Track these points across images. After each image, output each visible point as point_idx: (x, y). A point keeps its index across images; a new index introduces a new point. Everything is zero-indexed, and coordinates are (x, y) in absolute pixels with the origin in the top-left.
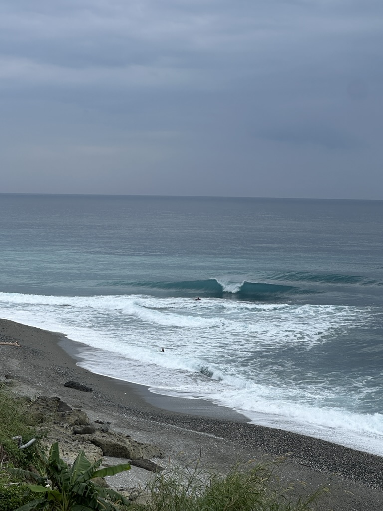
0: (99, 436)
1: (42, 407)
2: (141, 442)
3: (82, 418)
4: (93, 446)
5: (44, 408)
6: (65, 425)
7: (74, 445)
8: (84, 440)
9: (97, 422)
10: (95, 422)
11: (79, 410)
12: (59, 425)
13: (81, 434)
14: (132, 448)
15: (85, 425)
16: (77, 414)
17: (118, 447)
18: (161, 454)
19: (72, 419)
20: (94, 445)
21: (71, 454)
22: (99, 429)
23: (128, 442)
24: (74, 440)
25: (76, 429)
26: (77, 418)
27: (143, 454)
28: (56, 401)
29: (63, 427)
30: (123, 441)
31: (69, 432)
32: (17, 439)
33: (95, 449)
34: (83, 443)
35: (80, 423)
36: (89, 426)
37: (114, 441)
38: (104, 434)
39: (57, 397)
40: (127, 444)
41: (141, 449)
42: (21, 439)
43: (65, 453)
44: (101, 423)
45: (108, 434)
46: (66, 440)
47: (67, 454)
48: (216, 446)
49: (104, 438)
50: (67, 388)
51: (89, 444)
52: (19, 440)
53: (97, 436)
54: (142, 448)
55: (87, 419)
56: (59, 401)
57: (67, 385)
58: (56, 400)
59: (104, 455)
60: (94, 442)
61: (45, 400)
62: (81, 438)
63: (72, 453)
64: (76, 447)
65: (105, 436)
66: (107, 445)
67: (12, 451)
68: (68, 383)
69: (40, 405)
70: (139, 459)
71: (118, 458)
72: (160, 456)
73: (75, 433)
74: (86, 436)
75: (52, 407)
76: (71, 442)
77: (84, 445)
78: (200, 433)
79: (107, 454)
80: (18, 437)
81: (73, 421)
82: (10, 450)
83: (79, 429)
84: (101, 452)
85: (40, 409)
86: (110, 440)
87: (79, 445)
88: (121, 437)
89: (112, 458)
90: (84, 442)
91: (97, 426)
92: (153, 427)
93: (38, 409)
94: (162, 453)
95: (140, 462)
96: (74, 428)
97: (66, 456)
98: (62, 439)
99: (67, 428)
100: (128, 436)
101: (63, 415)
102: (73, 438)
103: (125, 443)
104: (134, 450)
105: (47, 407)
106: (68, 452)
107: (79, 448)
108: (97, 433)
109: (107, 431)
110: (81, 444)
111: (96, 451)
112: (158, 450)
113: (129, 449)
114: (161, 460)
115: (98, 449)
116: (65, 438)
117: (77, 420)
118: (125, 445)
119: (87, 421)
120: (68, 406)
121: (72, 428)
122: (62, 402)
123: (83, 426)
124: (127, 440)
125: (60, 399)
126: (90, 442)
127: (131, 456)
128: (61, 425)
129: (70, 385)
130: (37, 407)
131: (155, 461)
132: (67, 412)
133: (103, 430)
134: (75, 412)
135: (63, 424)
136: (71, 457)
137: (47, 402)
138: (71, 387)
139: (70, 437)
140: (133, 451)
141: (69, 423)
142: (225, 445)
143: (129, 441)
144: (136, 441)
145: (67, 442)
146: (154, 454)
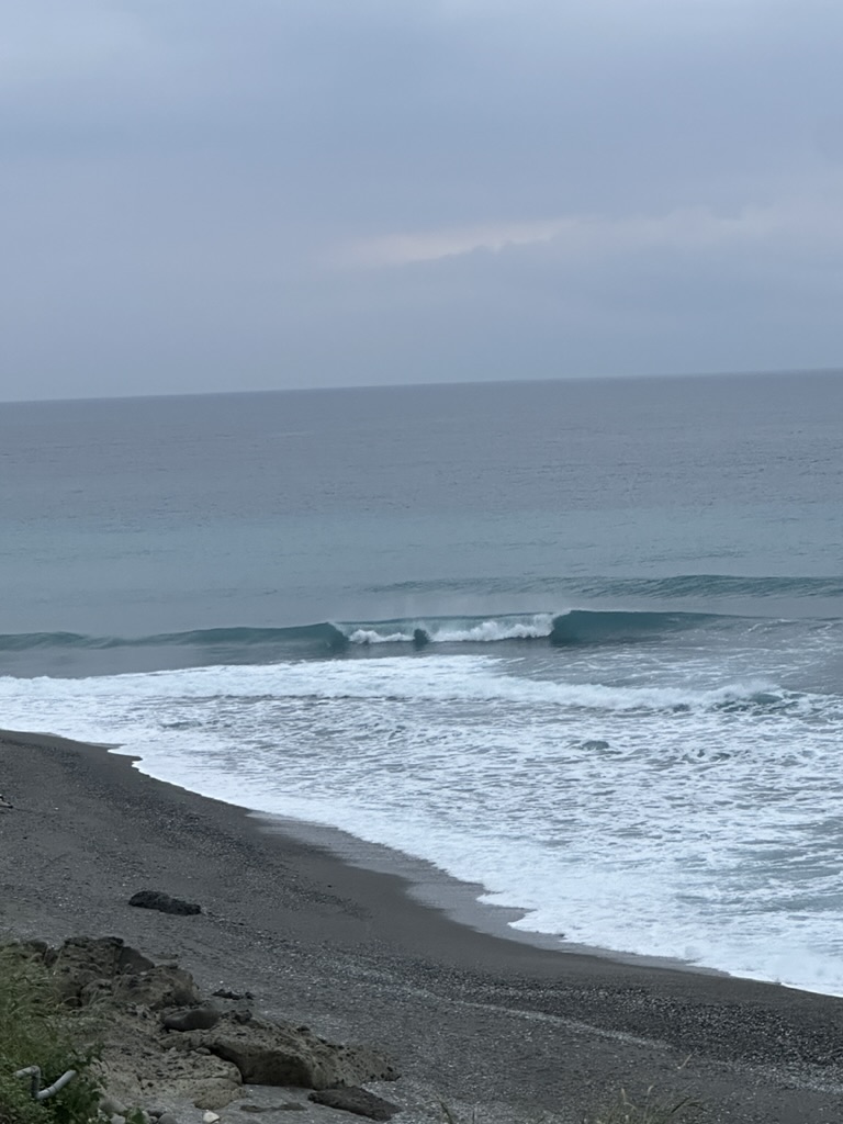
0: (228, 1034)
1: (78, 964)
2: (337, 1043)
3: (183, 987)
4: (216, 1061)
5: (81, 967)
6: (140, 1010)
7: (166, 1060)
8: (190, 1045)
9: (221, 994)
10: (216, 994)
11: (174, 968)
12: (123, 1010)
13: (183, 1030)
14: (314, 1058)
15: (191, 1005)
16: (168, 976)
17: (280, 1059)
18: (390, 1070)
19: (158, 991)
20: (218, 1059)
21: (161, 1085)
22: (227, 1015)
23: (304, 1046)
24: (165, 1049)
25: (168, 1017)
26: (168, 989)
27: (345, 1073)
28: (113, 948)
29: (136, 1014)
30: (290, 1043)
31: (151, 1027)
32: (28, 1075)
33: (220, 1069)
34: (189, 1055)
35: (180, 999)
36: (201, 1009)
37: (269, 1044)
38: (243, 1029)
39: (114, 938)
40: (302, 1050)
41: (338, 1061)
42: (39, 1076)
43: (145, 1082)
44: (229, 996)
45: (252, 1027)
46: (146, 1049)
47: (150, 1085)
48: (529, 1039)
49: (243, 1040)
50: (137, 910)
51: (204, 1057)
52: (34, 1078)
53: (224, 1033)
54: (341, 1059)
55: (194, 988)
56: (118, 947)
57: (137, 901)
58: (113, 945)
59: (244, 1081)
60: (218, 1050)
61: (84, 947)
62: (184, 1042)
63: (163, 1081)
64: (172, 1066)
65: (244, 1035)
66: (250, 1055)
67: (18, 1112)
68: (137, 896)
69: (73, 959)
70: (334, 1086)
71: (282, 1089)
72: (389, 1076)
73: (167, 1027)
74: (195, 1035)
75: (101, 964)
76: (157, 1054)
77: (191, 1061)
78: (485, 1006)
79: (251, 1079)
80: (28, 1070)
81: (159, 997)
82: (14, 1110)
83: (177, 1018)
84: (237, 1074)
85: (73, 970)
86: (257, 1042)
87: (180, 1060)
88: (284, 1032)
89: (266, 1089)
90: (193, 1052)
91: (221, 1005)
92: (364, 999)
93: (67, 970)
94: (392, 1067)
95: (337, 1095)
96: (163, 1015)
97: (148, 1090)
98: (136, 1047)
99: (145, 1016)
100: (303, 1030)
101: (133, 983)
102: (163, 1042)
103: (297, 1048)
104: (320, 1064)
105: (91, 965)
106: (153, 1082)
107: (181, 1068)
108: (224, 1025)
109: (248, 1020)
110: (185, 1058)
111: (225, 1073)
112: (382, 1059)
113: (308, 1062)
114: (391, 1087)
115: (228, 1069)
116: (142, 1045)
117: (169, 994)
118: (298, 1054)
119: (195, 995)
120: (144, 959)
121: (158, 1015)
122: (128, 948)
123: (187, 1009)
124: (300, 1040)
125: (121, 941)
126: (207, 1051)
127: (315, 1081)
128: (130, 1010)
129: (144, 901)
130: (64, 967)
131: (375, 1089)
132: (143, 973)
133: (237, 1017)
134: (164, 972)
135: (134, 1008)
136: (160, 1094)
137: (90, 951)
138: (146, 907)
139: (154, 1040)
140: (318, 1066)
141: (148, 1001)
142: (552, 1037)
143: (308, 1042)
144: (323, 1042)
145: (149, 1055)
146: (373, 1072)
